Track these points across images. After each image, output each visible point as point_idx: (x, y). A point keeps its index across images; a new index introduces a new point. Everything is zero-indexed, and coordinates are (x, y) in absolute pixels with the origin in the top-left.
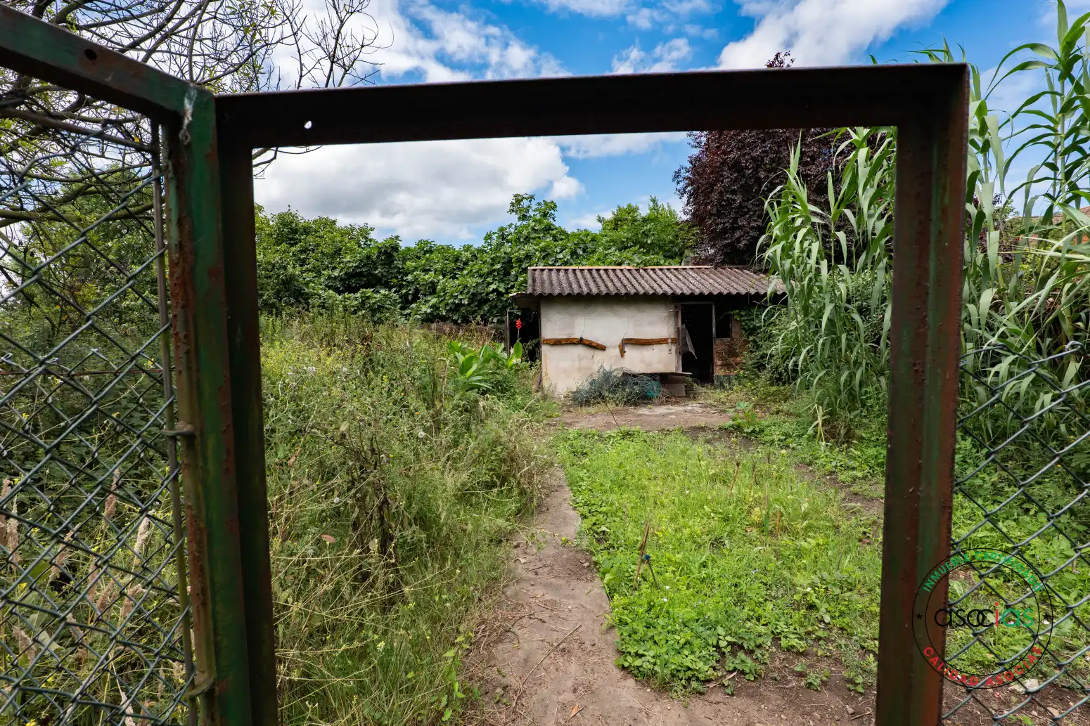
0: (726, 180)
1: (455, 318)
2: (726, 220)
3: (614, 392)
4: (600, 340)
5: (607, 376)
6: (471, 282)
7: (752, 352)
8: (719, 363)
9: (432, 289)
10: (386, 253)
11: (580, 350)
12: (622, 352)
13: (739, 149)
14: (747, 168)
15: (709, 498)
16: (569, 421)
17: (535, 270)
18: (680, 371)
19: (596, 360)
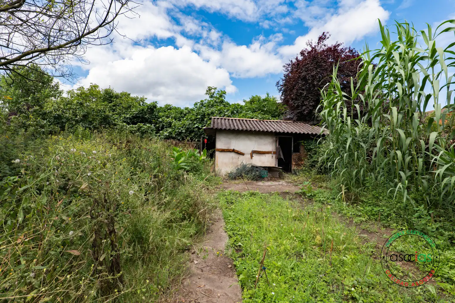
0: (300, 85)
1: (179, 138)
2: (299, 102)
3: (247, 174)
4: (242, 151)
5: (244, 167)
6: (187, 123)
7: (308, 159)
8: (294, 163)
9: (170, 125)
10: (151, 108)
11: (233, 155)
12: (252, 157)
13: (306, 71)
14: (309, 80)
15: (293, 229)
16: (226, 186)
17: (215, 118)
18: (277, 166)
19: (240, 159)
